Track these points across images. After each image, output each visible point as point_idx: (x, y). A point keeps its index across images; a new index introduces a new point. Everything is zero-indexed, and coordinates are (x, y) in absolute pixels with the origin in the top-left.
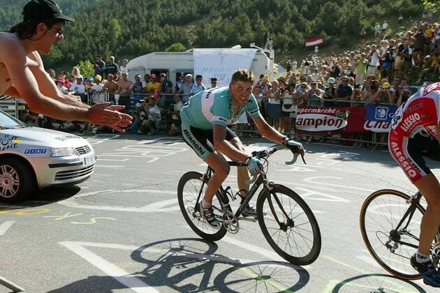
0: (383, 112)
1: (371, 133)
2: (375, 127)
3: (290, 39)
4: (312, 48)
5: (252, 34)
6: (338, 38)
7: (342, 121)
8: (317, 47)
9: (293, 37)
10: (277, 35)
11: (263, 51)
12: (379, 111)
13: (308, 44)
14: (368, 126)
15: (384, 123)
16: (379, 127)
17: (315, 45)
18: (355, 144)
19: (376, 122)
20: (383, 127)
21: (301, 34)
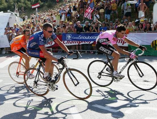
0: (69, 36)
2: (67, 43)
3: (24, 5)
4: (35, 9)
5: (6, 4)
6: (46, 3)
7: (52, 42)
8: (37, 8)
9: (26, 4)
10: (18, 3)
11: (14, 13)
12: (68, 36)
13: (33, 7)
15: (70, 41)
16: (69, 43)
17: (36, 8)
18: (59, 52)
19: (67, 41)
20: (70, 43)
21: (29, 3)
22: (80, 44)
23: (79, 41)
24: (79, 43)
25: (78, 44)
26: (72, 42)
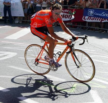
0: (92, 12)
1: (86, 22)
2: (88, 19)
7: (72, 16)
12: (90, 11)
14: (84, 19)
15: (92, 18)
16: (90, 19)
18: (78, 28)
19: (88, 17)
20: (92, 19)
22: (103, 22)
23: (101, 18)
24: (102, 20)
25: (100, 21)
26: (94, 18)
